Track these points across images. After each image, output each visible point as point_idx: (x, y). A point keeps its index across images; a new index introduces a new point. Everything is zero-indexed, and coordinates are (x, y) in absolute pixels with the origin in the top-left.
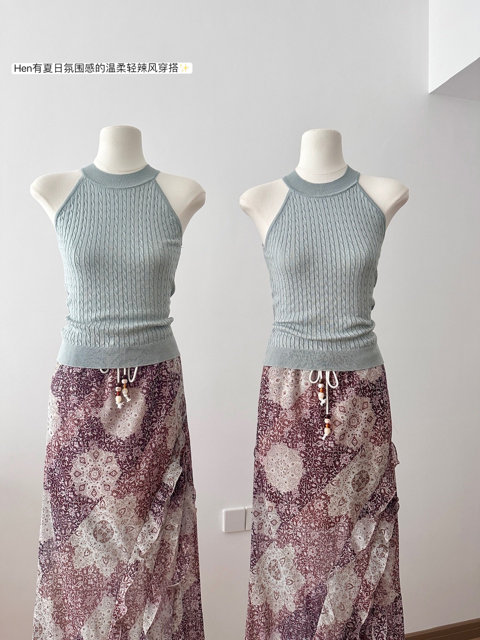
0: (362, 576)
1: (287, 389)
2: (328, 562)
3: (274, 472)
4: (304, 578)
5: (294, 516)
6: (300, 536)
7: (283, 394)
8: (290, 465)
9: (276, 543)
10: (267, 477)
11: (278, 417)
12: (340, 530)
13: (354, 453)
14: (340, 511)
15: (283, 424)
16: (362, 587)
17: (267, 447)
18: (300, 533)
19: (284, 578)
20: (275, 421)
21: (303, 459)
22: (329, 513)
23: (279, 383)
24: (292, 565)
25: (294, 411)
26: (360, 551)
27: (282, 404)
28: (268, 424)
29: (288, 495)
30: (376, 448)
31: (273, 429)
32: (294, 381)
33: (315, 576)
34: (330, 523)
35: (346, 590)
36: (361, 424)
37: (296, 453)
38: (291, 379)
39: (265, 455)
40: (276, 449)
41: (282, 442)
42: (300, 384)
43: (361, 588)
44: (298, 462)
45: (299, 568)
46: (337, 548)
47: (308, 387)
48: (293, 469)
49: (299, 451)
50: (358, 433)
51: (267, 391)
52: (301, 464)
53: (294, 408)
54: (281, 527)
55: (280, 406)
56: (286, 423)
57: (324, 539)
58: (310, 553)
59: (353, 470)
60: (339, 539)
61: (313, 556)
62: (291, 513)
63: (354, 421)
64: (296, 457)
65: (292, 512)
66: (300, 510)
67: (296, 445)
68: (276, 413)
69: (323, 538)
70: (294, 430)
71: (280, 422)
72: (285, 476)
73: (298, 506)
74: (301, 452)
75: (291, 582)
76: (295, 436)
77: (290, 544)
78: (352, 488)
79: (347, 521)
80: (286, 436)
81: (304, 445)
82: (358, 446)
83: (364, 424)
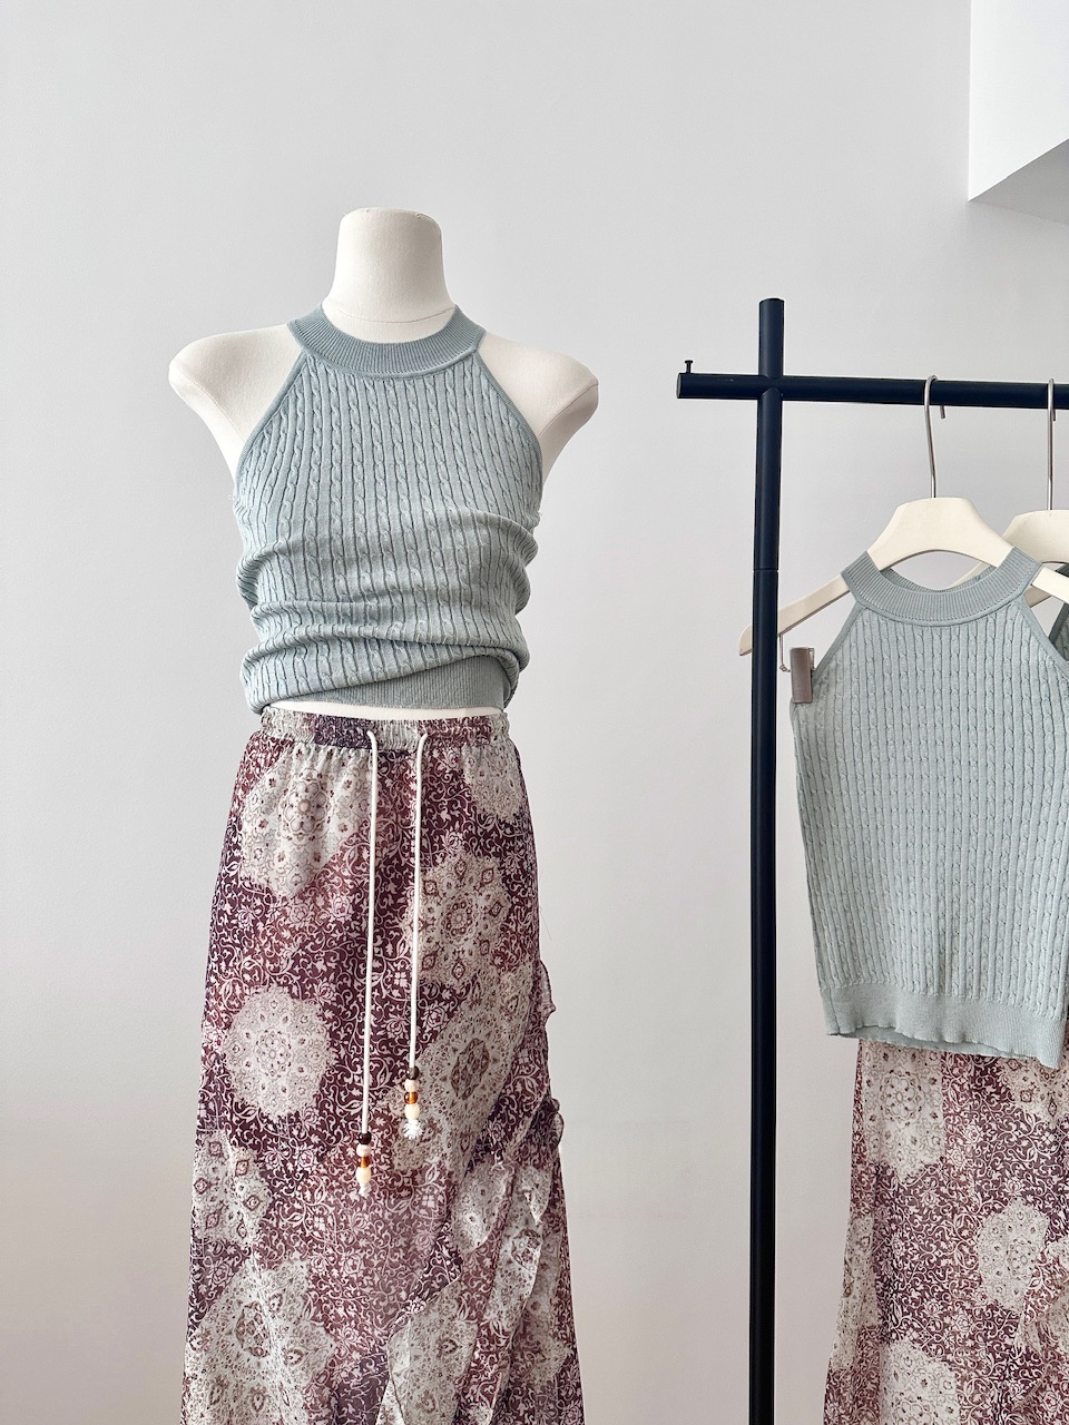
0: (480, 1317)
1: (287, 847)
2: (393, 1291)
3: (251, 1069)
4: (331, 1341)
5: (306, 1175)
6: (322, 1227)
7: (276, 860)
8: (294, 1043)
9: (258, 1256)
10: (235, 1085)
11: (264, 920)
12: (424, 1203)
13: (457, 999)
14: (425, 1154)
15: (279, 937)
16: (478, 1345)
17: (232, 1003)
18: (322, 1220)
19: (280, 1349)
20: (257, 933)
21: (328, 1026)
22: (396, 1161)
23: (265, 831)
24: (299, 1311)
25: (308, 902)
26: (472, 1249)
27: (273, 887)
28: (237, 941)
29: (291, 1121)
30: (507, 978)
31: (252, 952)
32: (308, 825)
33: (361, 1330)
34: (400, 1189)
35: (439, 1357)
36: (474, 923)
37: (311, 1010)
38: (299, 820)
39: (228, 1026)
40: (258, 1005)
41: (275, 985)
42: (325, 830)
43: (475, 1348)
44: (315, 1036)
45: (320, 1315)
46: (415, 1250)
47: (347, 834)
48: (303, 1053)
49: (318, 1006)
50: (468, 946)
51: (237, 853)
52: (324, 1038)
53: (307, 894)
54: (272, 1212)
55: (268, 890)
56: (286, 934)
57: (383, 1231)
58: (347, 1271)
59: (454, 1045)
60: (422, 1228)
61: (354, 1276)
62: (299, 1169)
63: (459, 919)
64: (311, 1022)
65: (301, 1165)
66: (321, 1159)
67: (312, 990)
68: (258, 911)
69: (380, 1228)
70: (307, 951)
71: (269, 934)
72: (282, 1074)
73: (316, 1150)
74: (326, 1007)
75: (296, 1357)
76: (309, 966)
77: (297, 1254)
78: (453, 1092)
79: (443, 1180)
80: (286, 967)
81: (333, 987)
82: (467, 979)
83: (482, 923)
